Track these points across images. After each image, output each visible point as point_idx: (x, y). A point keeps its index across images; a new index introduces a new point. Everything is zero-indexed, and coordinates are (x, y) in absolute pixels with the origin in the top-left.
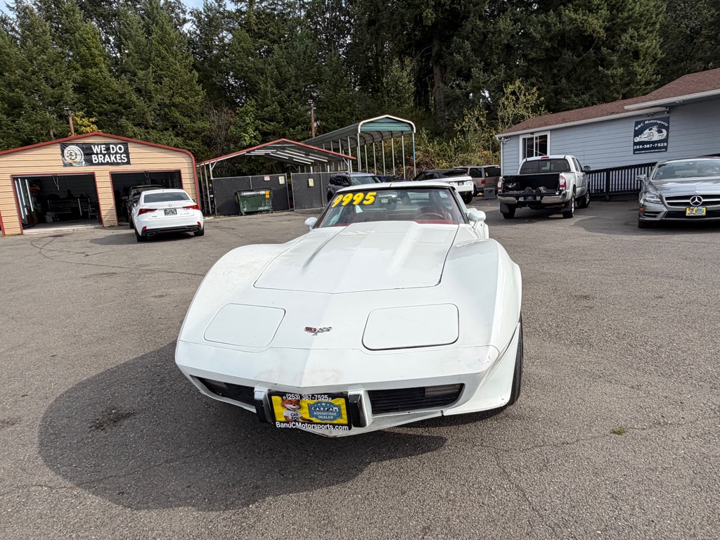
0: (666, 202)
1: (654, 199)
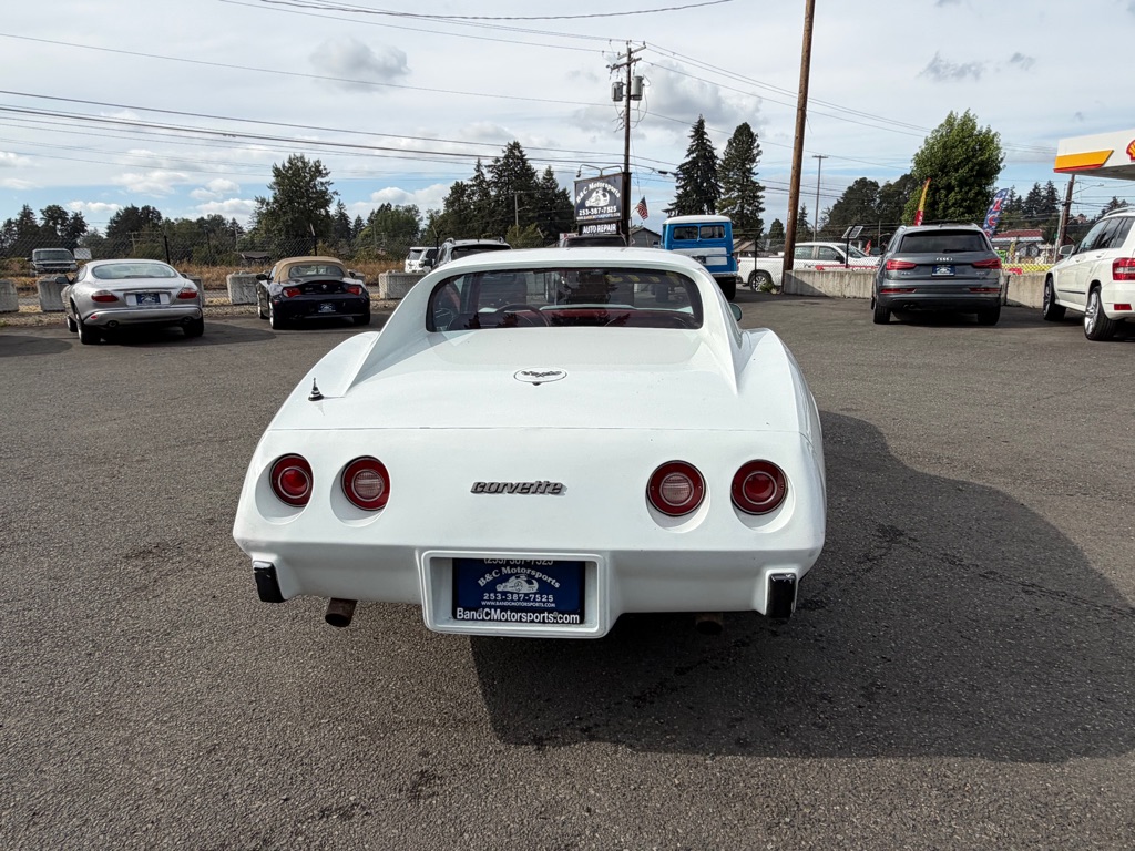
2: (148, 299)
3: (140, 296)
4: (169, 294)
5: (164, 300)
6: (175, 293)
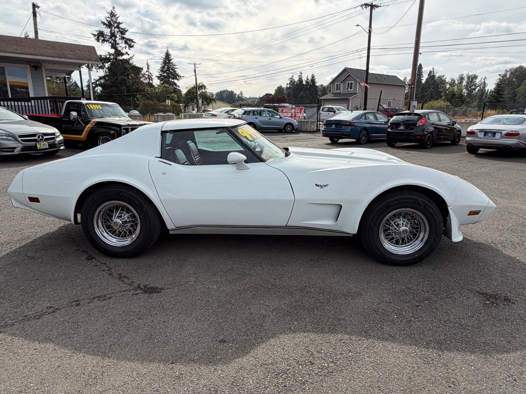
1: (4, 137)
2: (490, 135)
3: (486, 132)
4: (501, 133)
5: (498, 136)
6: (504, 133)
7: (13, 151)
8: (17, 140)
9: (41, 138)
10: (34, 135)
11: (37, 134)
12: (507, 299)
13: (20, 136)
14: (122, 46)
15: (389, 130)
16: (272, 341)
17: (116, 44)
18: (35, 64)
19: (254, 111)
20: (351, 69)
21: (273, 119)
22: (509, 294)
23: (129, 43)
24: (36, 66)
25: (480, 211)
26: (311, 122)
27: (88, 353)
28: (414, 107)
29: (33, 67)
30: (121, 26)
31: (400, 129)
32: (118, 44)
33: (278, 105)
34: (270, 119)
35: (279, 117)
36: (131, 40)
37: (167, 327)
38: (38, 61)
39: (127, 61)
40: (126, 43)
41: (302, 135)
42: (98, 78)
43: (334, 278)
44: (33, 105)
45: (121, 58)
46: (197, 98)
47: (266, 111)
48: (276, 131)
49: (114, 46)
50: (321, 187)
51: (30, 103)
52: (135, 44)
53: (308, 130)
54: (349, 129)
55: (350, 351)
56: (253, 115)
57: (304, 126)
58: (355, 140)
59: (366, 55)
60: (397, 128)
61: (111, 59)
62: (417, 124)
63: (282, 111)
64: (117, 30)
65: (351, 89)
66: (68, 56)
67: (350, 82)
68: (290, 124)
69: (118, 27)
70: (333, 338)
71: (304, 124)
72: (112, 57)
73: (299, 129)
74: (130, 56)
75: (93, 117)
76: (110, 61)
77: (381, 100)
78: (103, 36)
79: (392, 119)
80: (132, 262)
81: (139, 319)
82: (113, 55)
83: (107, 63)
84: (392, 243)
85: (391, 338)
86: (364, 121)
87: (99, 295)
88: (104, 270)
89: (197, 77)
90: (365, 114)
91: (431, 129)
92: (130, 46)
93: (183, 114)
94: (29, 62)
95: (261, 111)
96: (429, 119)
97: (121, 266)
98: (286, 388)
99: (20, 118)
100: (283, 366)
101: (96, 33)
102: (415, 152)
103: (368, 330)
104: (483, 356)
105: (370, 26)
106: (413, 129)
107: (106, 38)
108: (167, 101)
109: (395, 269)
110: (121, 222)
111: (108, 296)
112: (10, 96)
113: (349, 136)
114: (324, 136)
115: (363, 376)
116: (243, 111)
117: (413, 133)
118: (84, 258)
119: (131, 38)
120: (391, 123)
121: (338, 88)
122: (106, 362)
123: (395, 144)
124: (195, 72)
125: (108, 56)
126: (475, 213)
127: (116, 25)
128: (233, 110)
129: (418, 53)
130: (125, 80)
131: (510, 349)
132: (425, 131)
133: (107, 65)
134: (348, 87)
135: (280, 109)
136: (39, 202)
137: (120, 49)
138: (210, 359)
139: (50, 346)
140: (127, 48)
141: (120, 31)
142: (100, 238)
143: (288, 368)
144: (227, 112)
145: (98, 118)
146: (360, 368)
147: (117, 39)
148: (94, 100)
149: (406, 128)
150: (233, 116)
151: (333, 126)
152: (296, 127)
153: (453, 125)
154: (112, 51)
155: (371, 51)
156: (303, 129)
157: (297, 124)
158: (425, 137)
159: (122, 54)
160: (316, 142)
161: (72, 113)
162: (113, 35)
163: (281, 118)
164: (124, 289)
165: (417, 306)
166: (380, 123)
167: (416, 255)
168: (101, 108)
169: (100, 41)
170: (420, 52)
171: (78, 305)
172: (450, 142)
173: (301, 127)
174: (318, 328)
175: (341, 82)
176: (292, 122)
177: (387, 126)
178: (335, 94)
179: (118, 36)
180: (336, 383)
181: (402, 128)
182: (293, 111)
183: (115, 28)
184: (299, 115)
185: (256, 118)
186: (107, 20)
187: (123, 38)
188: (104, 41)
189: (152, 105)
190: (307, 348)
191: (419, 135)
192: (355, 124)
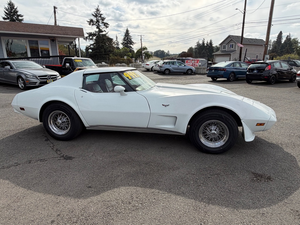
0: (39, 78)
1: (31, 77)
7: (35, 84)
8: (37, 78)
9: (49, 77)
10: (46, 76)
11: (47, 75)
12: (269, 178)
13: (39, 77)
14: (102, 27)
15: (247, 73)
16: (115, 190)
17: (99, 26)
18: (53, 39)
19: (169, 62)
20: (233, 36)
21: (180, 67)
22: (272, 175)
23: (106, 25)
24: (53, 40)
25: (264, 123)
26: (203, 68)
27: (22, 187)
28: (267, 58)
29: (52, 40)
30: (102, 16)
31: (254, 72)
32: (100, 26)
33: (185, 58)
34: (178, 67)
35: (184, 65)
36: (107, 24)
37: (66, 177)
38: (55, 37)
39: (105, 35)
40: (104, 25)
41: (197, 76)
42: (89, 45)
43: (169, 159)
44: (51, 60)
45: (101, 33)
46: (142, 55)
47: (176, 62)
48: (182, 74)
49: (98, 27)
50: (165, 106)
51: (49, 59)
52: (109, 25)
53: (201, 73)
54: (223, 72)
55: (155, 199)
56: (169, 64)
57: (199, 71)
58: (226, 79)
59: (242, 27)
60: (252, 72)
61: (97, 34)
62: (265, 69)
63: (187, 62)
64: (100, 18)
65: (232, 48)
66: (69, 34)
67: (232, 44)
68: (191, 69)
69: (100, 17)
70: (149, 191)
71: (199, 69)
72: (97, 33)
73: (196, 72)
74: (107, 32)
75: (77, 66)
76: (96, 36)
77: (246, 55)
78: (93, 22)
79: (250, 66)
80: (66, 143)
81: (55, 172)
82: (98, 32)
83: (95, 36)
84: (208, 140)
85: (183, 194)
86: (233, 67)
87: (42, 159)
88: (50, 147)
89: (142, 43)
90: (233, 63)
91: (275, 72)
92: (107, 27)
93: (131, 64)
94: (50, 37)
95: (173, 62)
96: (273, 66)
97: (60, 145)
98: (108, 214)
99: (41, 67)
100: (113, 203)
101: (89, 21)
102: (262, 87)
103: (172, 188)
104: (232, 209)
105: (245, 9)
106: (262, 72)
107: (94, 23)
108: (125, 57)
109: (208, 156)
110: (61, 122)
111: (46, 159)
112: (40, 56)
113: (222, 77)
114: (207, 76)
115: (154, 213)
116: (163, 62)
117: (262, 75)
118: (44, 140)
119: (107, 22)
120: (248, 69)
121: (224, 47)
122: (29, 192)
123: (252, 81)
124: (141, 40)
125: (95, 33)
126: (261, 124)
127: (99, 15)
128: (158, 62)
129: (271, 25)
130: (103, 46)
131: (252, 207)
132: (270, 73)
133: (94, 38)
134: (231, 47)
135: (186, 61)
136: (24, 110)
137: (101, 29)
138: (79, 195)
139: (7, 182)
140: (105, 28)
141: (101, 19)
142: (51, 129)
143: (116, 204)
144: (155, 63)
145: (80, 66)
146: (155, 208)
147: (100, 23)
148: (81, 57)
149: (258, 72)
150: (158, 65)
151: (213, 71)
152: (194, 71)
153: (291, 70)
154: (97, 30)
155: (245, 24)
156: (198, 73)
157: (195, 69)
158: (270, 78)
159: (102, 32)
160: (203, 80)
161: (67, 64)
162: (98, 21)
163: (185, 66)
164: (55, 157)
165: (209, 178)
166: (243, 68)
167: (221, 148)
168: (82, 61)
169: (91, 25)
170: (272, 24)
171: (30, 163)
172: (288, 80)
173: (197, 71)
174: (144, 185)
175: (226, 44)
176: (192, 68)
177: (246, 70)
178: (222, 51)
179: (100, 22)
180: (137, 215)
181: (255, 71)
182: (193, 62)
183: (99, 17)
184: (197, 64)
185: (170, 66)
186: (95, 13)
187: (103, 23)
188: (93, 25)
189: (116, 59)
190: (132, 195)
191: (266, 76)
192: (227, 69)
